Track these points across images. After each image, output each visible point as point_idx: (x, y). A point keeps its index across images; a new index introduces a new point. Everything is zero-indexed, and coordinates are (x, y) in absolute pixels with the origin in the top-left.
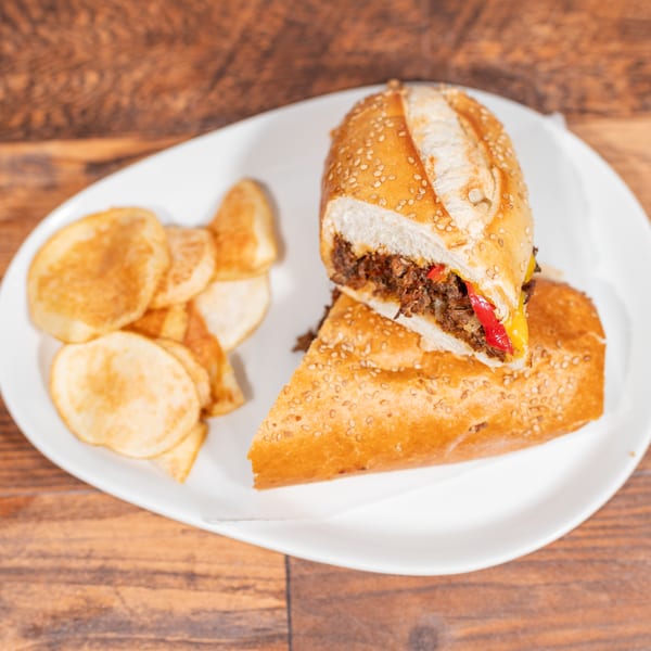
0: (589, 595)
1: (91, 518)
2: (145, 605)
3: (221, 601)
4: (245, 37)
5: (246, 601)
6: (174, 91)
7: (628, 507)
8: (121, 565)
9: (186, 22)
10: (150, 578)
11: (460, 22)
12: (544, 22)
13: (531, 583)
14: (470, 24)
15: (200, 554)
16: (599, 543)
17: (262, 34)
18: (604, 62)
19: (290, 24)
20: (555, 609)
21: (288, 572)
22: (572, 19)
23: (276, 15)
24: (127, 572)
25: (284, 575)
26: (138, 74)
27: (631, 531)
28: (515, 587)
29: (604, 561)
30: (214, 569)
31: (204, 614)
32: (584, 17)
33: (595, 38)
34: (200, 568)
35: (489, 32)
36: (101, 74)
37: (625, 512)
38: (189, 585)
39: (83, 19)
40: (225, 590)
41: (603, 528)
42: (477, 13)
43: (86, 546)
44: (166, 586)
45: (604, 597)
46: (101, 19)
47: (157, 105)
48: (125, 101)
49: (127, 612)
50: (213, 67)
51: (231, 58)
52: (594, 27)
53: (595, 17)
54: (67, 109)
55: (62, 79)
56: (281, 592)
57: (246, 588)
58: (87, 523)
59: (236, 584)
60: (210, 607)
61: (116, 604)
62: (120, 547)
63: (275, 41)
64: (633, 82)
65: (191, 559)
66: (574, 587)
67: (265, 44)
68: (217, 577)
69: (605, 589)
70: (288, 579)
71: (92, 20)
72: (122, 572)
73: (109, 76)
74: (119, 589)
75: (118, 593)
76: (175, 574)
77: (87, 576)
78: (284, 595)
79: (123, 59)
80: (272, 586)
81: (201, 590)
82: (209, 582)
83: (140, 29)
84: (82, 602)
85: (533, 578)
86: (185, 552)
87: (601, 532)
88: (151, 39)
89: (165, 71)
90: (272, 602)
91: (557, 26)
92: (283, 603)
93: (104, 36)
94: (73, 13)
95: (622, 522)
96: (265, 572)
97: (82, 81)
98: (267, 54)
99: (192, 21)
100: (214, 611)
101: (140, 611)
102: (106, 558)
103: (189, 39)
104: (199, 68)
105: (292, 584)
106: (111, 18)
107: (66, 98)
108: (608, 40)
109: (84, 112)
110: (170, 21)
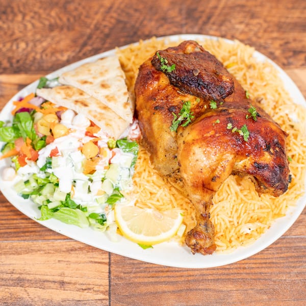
0: (258, 296)
1: (14, 254)
2: (39, 297)
3: (77, 296)
4: (97, 28)
5: (88, 295)
6: (62, 52)
7: (278, 253)
8: (28, 277)
9: (68, 20)
10: (42, 284)
11: (200, 22)
12: (241, 23)
13: (229, 289)
14: (205, 23)
15: (67, 272)
16: (263, 270)
17: (105, 26)
18: (269, 42)
19: (119, 21)
20: (241, 302)
21: (110, 282)
22: (255, 21)
23: (112, 17)
24: (31, 281)
25: (108, 284)
26: (45, 44)
27: (279, 265)
28: (222, 291)
29: (266, 280)
30: (74, 280)
31: (68, 302)
32: (261, 21)
33: (265, 31)
34: (66, 279)
35: (215, 27)
36: (27, 44)
37: (276, 256)
38: (61, 287)
39: (19, 18)
40: (78, 290)
41: (266, 263)
42: (209, 18)
43: (11, 268)
44: (49, 288)
45: (265, 297)
46: (28, 18)
47: (54, 59)
48: (38, 56)
49: (30, 300)
50: (81, 41)
51: (90, 37)
52: (265, 25)
53: (265, 21)
54: (10, 60)
55: (8, 45)
56: (107, 291)
57: (89, 289)
58: (12, 256)
59: (84, 287)
60: (71, 298)
61: (25, 296)
62: (27, 268)
63: (111, 29)
64: (284, 52)
65: (62, 275)
66: (250, 291)
67: (107, 31)
68: (75, 284)
69: (265, 293)
70: (110, 286)
71: (23, 18)
72: (28, 280)
73: (31, 44)
74: (26, 289)
75: (26, 291)
76: (54, 282)
77: (11, 282)
78: (107, 293)
79: (38, 37)
80: (102, 289)
81: (67, 290)
82: (70, 286)
83: (47, 23)
84: (8, 295)
85: (230, 287)
86: (60, 271)
87: (264, 265)
88: (52, 28)
89: (58, 42)
90: (101, 296)
91: (247, 25)
92: (107, 297)
93: (29, 26)
94: (15, 15)
95: (274, 261)
96: (98, 282)
97: (18, 47)
98: (107, 36)
99: (72, 20)
100: (73, 300)
101: (36, 299)
102: (21, 274)
103: (70, 28)
104: (74, 41)
105: (112, 288)
106: (33, 18)
107: (10, 54)
108: (272, 32)
109: (18, 61)
110: (61, 19)
